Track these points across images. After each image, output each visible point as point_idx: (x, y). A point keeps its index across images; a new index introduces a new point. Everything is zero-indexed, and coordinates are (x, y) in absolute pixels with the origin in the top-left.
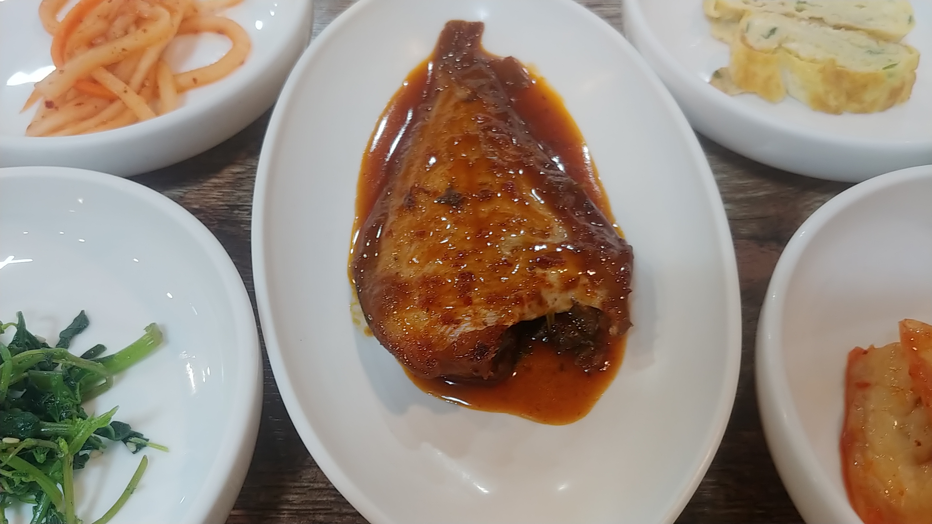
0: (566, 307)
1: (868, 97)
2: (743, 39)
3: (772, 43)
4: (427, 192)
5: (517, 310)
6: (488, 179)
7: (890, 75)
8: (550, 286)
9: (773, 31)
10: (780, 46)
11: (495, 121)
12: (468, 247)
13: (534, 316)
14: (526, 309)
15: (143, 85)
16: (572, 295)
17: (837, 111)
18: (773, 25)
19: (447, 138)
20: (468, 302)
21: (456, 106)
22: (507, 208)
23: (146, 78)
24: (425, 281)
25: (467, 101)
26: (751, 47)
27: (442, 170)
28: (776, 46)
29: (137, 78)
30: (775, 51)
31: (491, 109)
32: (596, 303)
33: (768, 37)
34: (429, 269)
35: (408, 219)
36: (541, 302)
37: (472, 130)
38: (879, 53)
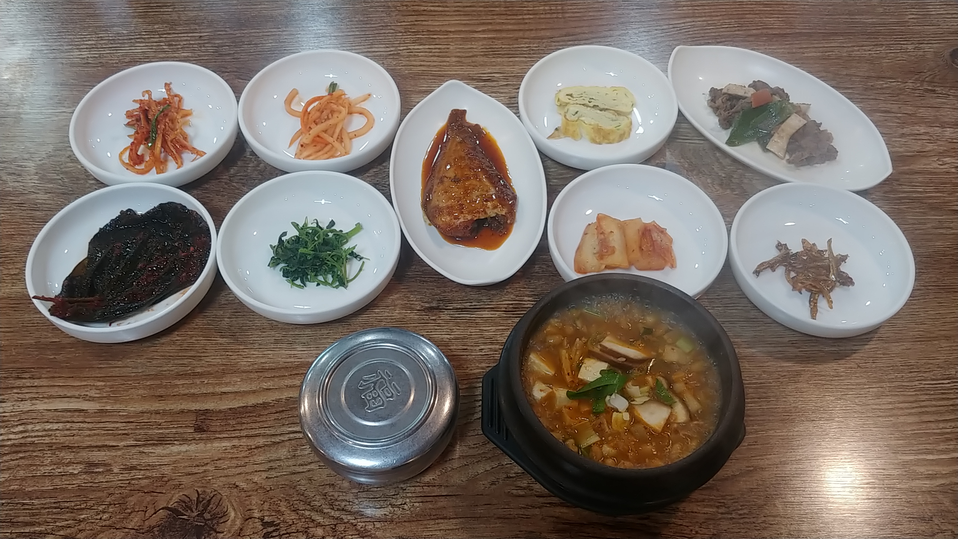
0: (494, 215)
1: (611, 138)
2: (565, 116)
3: (575, 118)
4: (447, 178)
5: (478, 215)
6: (469, 173)
7: (618, 130)
8: (489, 208)
9: (577, 113)
10: (578, 119)
11: (471, 151)
12: (461, 196)
13: (483, 218)
14: (480, 215)
15: (338, 138)
16: (495, 211)
17: (600, 143)
18: (577, 110)
19: (453, 157)
20: (462, 213)
21: (456, 145)
22: (474, 182)
23: (339, 136)
24: (448, 207)
25: (460, 143)
26: (567, 120)
27: (452, 169)
28: (577, 119)
29: (336, 136)
30: (576, 121)
31: (470, 146)
32: (504, 213)
33: (574, 115)
34: (449, 203)
35: (441, 187)
36: (486, 213)
37: (463, 154)
38: (615, 120)
